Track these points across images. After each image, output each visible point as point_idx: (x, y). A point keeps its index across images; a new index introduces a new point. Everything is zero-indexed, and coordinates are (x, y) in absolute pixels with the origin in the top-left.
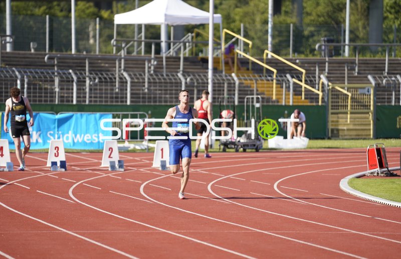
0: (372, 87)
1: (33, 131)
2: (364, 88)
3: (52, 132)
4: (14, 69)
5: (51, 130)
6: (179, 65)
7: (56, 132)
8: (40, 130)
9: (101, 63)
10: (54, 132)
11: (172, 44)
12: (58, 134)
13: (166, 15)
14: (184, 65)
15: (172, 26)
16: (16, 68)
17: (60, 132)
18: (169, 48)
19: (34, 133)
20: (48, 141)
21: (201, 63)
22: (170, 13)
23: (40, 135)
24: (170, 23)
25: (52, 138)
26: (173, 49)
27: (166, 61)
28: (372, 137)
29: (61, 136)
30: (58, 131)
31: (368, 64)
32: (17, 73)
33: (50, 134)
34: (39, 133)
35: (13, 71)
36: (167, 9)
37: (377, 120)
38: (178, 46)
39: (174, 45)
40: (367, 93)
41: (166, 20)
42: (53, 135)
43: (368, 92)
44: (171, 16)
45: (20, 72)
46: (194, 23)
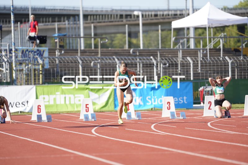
1: (136, 96)
3: (150, 97)
4: (114, 57)
5: (149, 96)
6: (220, 54)
7: (153, 97)
8: (141, 96)
9: (166, 54)
10: (151, 97)
11: (212, 39)
12: (154, 98)
13: (208, 19)
14: (223, 54)
15: (212, 28)
16: (116, 56)
17: (155, 97)
18: (210, 41)
19: (137, 98)
20: (147, 104)
21: (234, 52)
22: (211, 17)
23: (141, 100)
24: (211, 27)
25: (150, 101)
26: (213, 43)
29: (156, 99)
30: (154, 96)
32: (116, 60)
33: (149, 98)
34: (141, 98)
35: (114, 59)
36: (209, 15)
38: (217, 40)
39: (213, 40)
41: (208, 23)
42: (151, 99)
44: (212, 20)
45: (118, 59)
46: (227, 24)
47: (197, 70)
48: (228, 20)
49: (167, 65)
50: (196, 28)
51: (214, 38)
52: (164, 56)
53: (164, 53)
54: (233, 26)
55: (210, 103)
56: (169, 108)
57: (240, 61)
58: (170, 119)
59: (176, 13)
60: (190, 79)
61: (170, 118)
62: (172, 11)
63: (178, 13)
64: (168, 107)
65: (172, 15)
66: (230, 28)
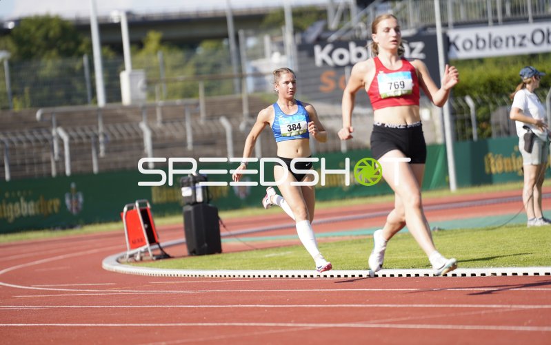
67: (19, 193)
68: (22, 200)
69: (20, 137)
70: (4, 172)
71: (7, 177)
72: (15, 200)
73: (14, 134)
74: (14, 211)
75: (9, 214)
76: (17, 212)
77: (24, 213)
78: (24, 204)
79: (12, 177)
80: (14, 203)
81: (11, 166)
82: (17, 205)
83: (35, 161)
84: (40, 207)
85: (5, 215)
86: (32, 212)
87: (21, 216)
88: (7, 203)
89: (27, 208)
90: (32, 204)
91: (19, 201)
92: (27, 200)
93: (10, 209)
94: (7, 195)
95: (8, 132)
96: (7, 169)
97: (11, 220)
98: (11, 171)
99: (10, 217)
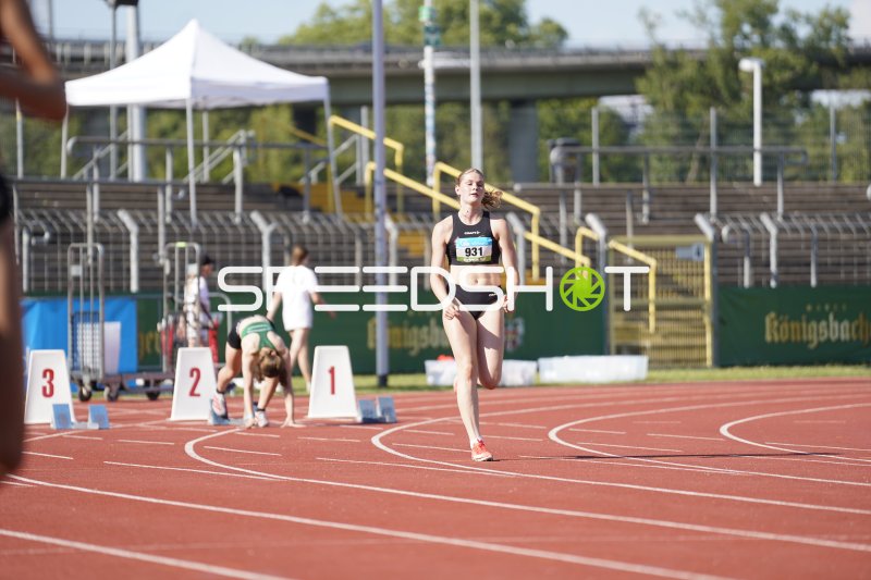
0: (706, 243)
2: (688, 246)
6: (233, 202)
9: (42, 199)
11: (206, 151)
13: (193, 80)
14: (244, 202)
15: (205, 110)
18: (199, 158)
21: (281, 198)
22: (201, 74)
24: (201, 105)
26: (210, 162)
27: (197, 194)
28: (709, 362)
31: (666, 196)
36: (194, 65)
37: (720, 325)
38: (222, 153)
40: (695, 257)
41: (193, 91)
43: (699, 253)
44: (205, 82)
46: (258, 101)
47: (154, 257)
48: (259, 87)
49: (47, 236)
50: (150, 111)
51: (212, 149)
52: (35, 202)
53: (37, 195)
54: (277, 106)
55: (195, 374)
56: (48, 391)
57: (298, 228)
58: (50, 432)
59: (77, 52)
60: (129, 287)
61: (53, 426)
62: (64, 43)
63: (87, 52)
64: (44, 389)
65: (63, 58)
66: (267, 114)
67: (827, 307)
68: (831, 317)
69: (836, 223)
70: (809, 273)
71: (813, 282)
72: (820, 316)
73: (826, 219)
74: (818, 335)
75: (810, 337)
76: (823, 334)
77: (834, 338)
78: (834, 324)
79: (819, 281)
80: (818, 321)
81: (819, 265)
82: (823, 323)
83: (855, 260)
84: (857, 329)
85: (805, 337)
86: (845, 336)
87: (828, 340)
88: (808, 321)
89: (838, 330)
90: (846, 324)
91: (827, 320)
92: (839, 318)
93: (812, 328)
94: (809, 308)
95: (817, 215)
96: (813, 269)
97: (812, 346)
98: (818, 273)
99: (812, 341)
